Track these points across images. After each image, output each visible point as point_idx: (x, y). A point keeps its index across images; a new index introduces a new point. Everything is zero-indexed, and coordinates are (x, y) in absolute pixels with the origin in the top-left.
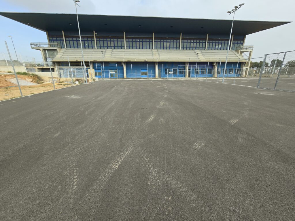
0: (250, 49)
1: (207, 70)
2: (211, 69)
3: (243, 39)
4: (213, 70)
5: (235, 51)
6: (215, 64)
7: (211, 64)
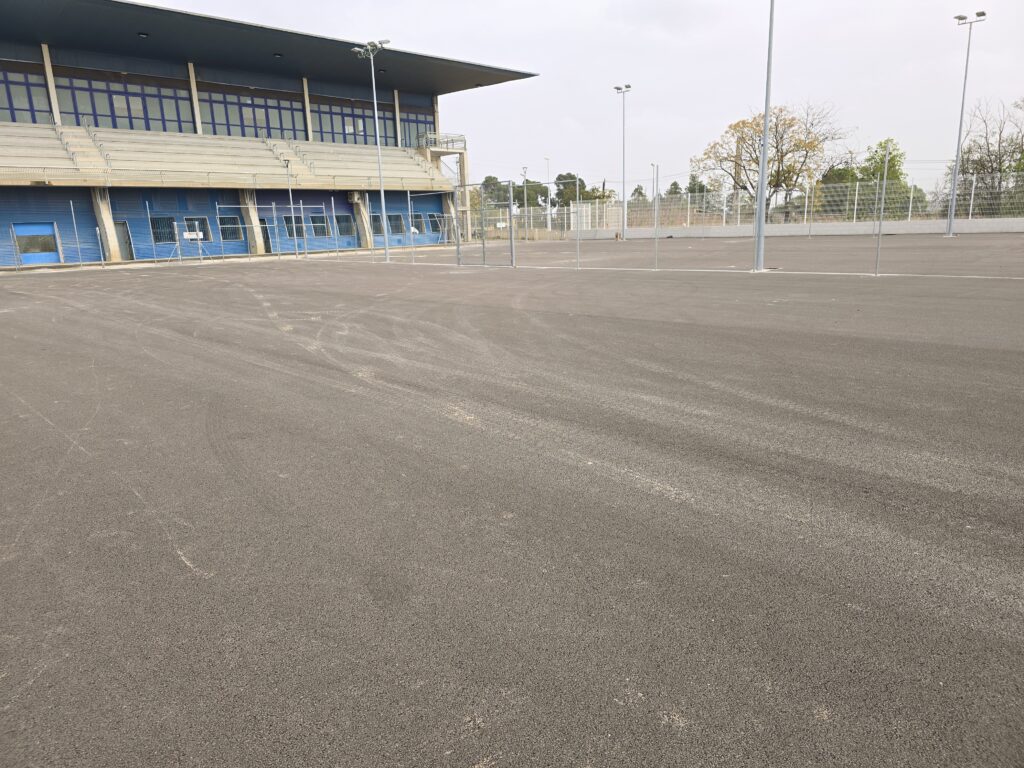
0: (458, 147)
1: (332, 222)
2: (347, 219)
3: (431, 109)
4: (355, 220)
5: (414, 151)
6: (356, 199)
7: (344, 197)
